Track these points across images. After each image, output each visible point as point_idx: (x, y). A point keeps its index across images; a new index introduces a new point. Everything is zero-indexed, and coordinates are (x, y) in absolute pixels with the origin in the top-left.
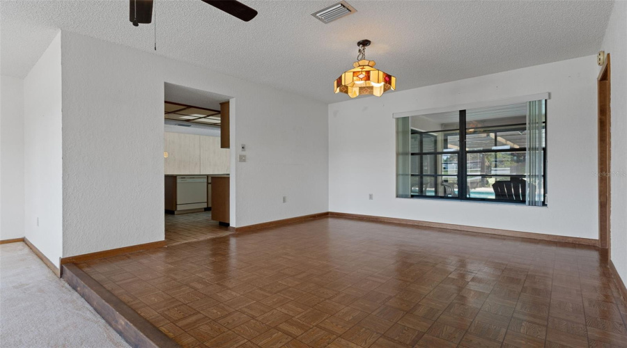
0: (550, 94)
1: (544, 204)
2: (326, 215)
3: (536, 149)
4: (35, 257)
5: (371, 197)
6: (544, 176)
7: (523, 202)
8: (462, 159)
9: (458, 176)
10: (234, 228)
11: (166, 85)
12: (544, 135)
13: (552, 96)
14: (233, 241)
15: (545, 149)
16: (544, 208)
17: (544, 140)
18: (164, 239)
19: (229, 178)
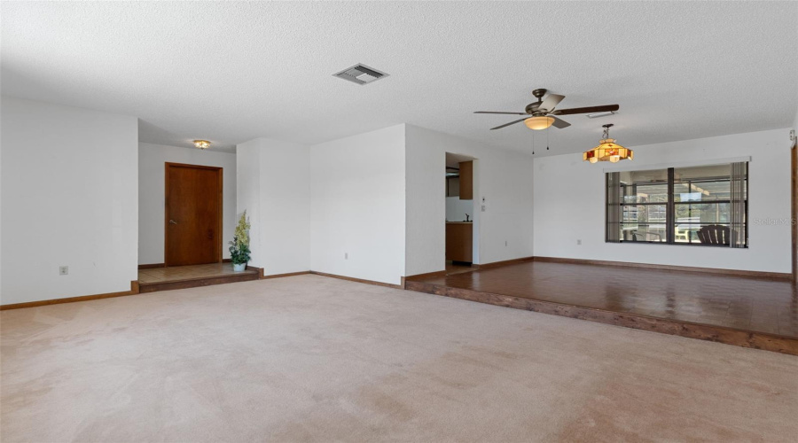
0: (751, 157)
1: (746, 246)
2: (531, 259)
3: (738, 201)
4: (350, 282)
5: (579, 242)
6: (746, 223)
7: (727, 245)
8: (670, 209)
9: (667, 223)
10: (477, 265)
11: (447, 154)
12: (745, 185)
13: (753, 159)
14: (476, 277)
15: (746, 202)
16: (746, 249)
17: (745, 188)
18: (444, 269)
19: (472, 225)
